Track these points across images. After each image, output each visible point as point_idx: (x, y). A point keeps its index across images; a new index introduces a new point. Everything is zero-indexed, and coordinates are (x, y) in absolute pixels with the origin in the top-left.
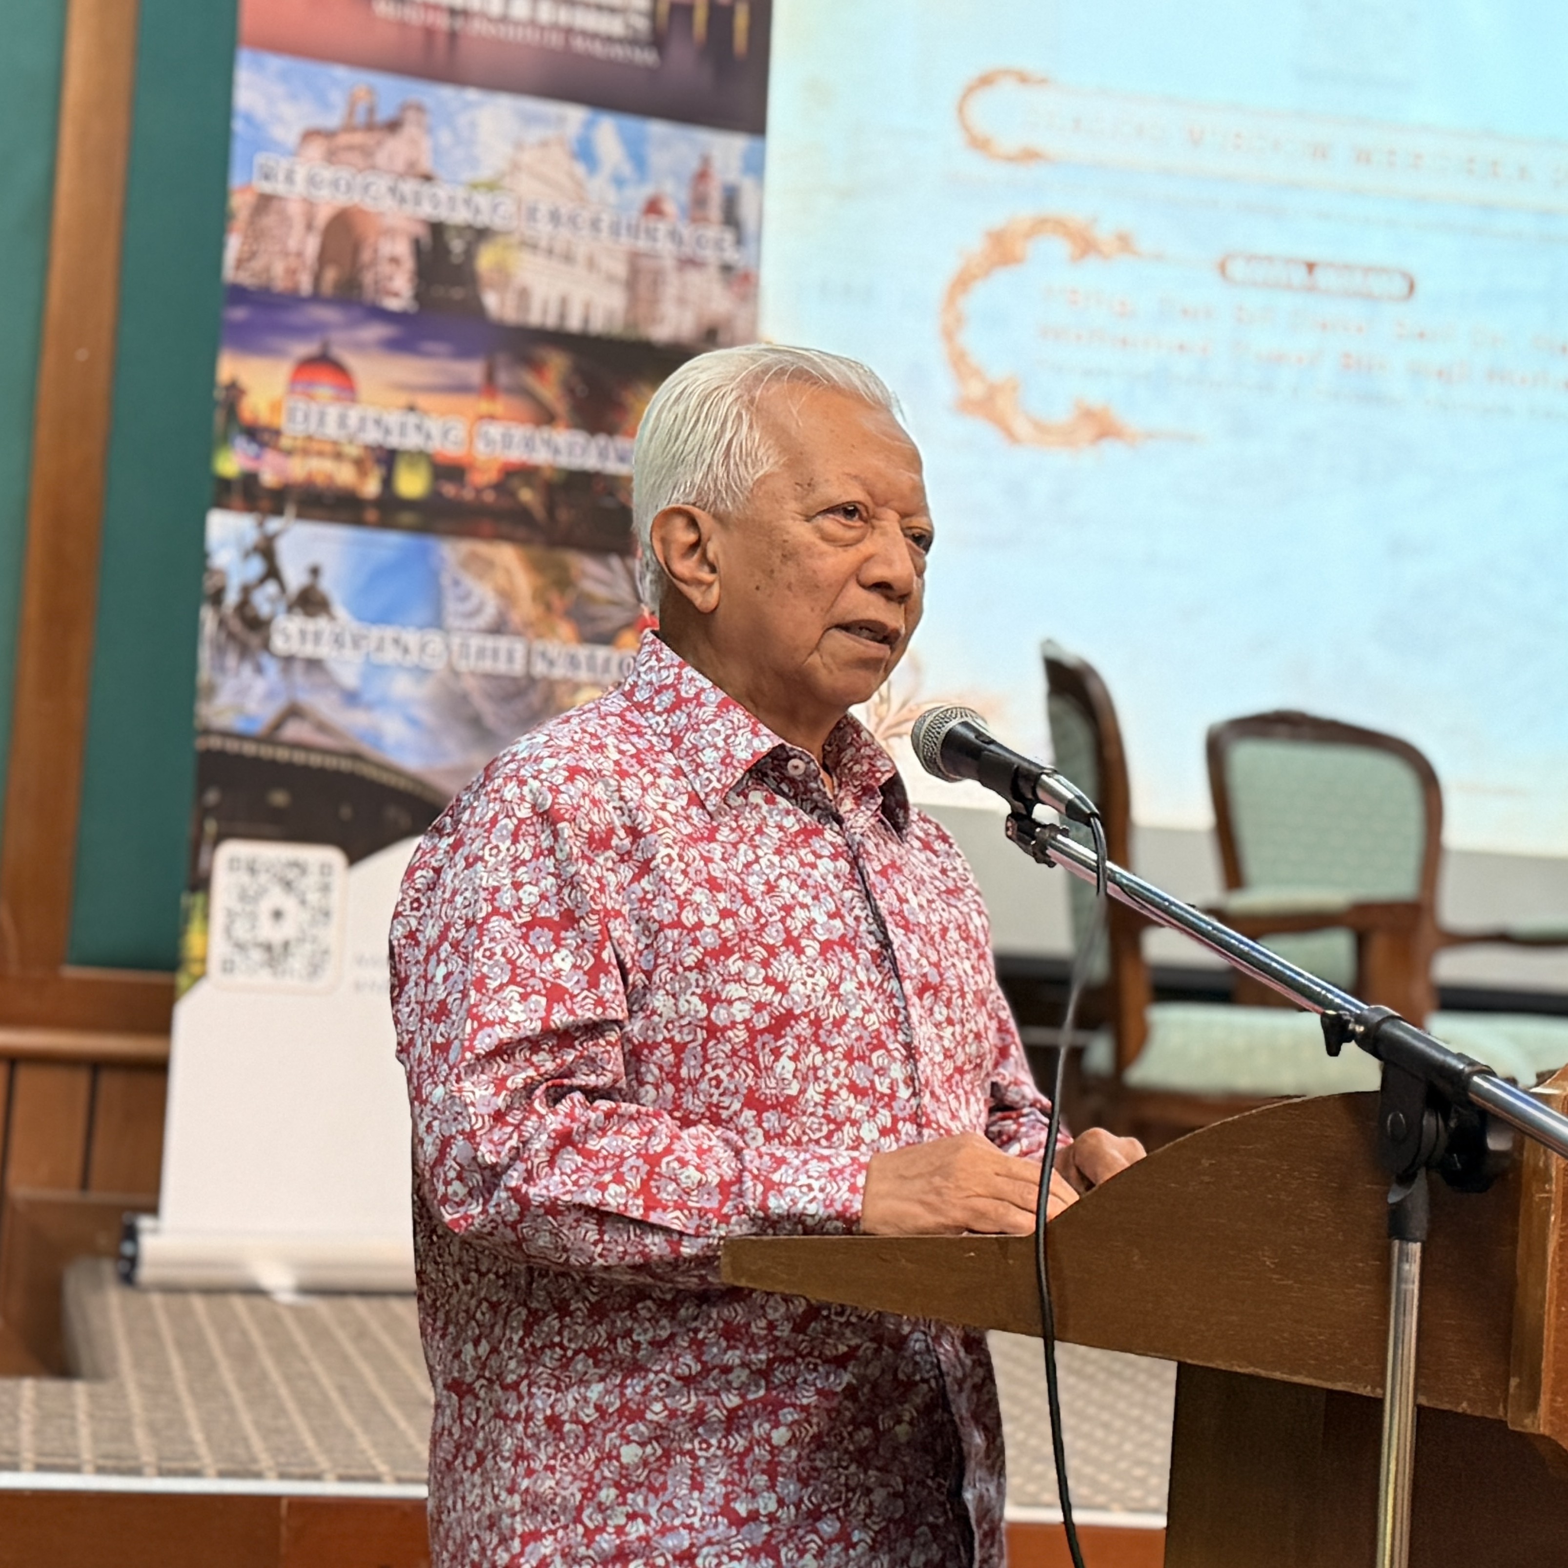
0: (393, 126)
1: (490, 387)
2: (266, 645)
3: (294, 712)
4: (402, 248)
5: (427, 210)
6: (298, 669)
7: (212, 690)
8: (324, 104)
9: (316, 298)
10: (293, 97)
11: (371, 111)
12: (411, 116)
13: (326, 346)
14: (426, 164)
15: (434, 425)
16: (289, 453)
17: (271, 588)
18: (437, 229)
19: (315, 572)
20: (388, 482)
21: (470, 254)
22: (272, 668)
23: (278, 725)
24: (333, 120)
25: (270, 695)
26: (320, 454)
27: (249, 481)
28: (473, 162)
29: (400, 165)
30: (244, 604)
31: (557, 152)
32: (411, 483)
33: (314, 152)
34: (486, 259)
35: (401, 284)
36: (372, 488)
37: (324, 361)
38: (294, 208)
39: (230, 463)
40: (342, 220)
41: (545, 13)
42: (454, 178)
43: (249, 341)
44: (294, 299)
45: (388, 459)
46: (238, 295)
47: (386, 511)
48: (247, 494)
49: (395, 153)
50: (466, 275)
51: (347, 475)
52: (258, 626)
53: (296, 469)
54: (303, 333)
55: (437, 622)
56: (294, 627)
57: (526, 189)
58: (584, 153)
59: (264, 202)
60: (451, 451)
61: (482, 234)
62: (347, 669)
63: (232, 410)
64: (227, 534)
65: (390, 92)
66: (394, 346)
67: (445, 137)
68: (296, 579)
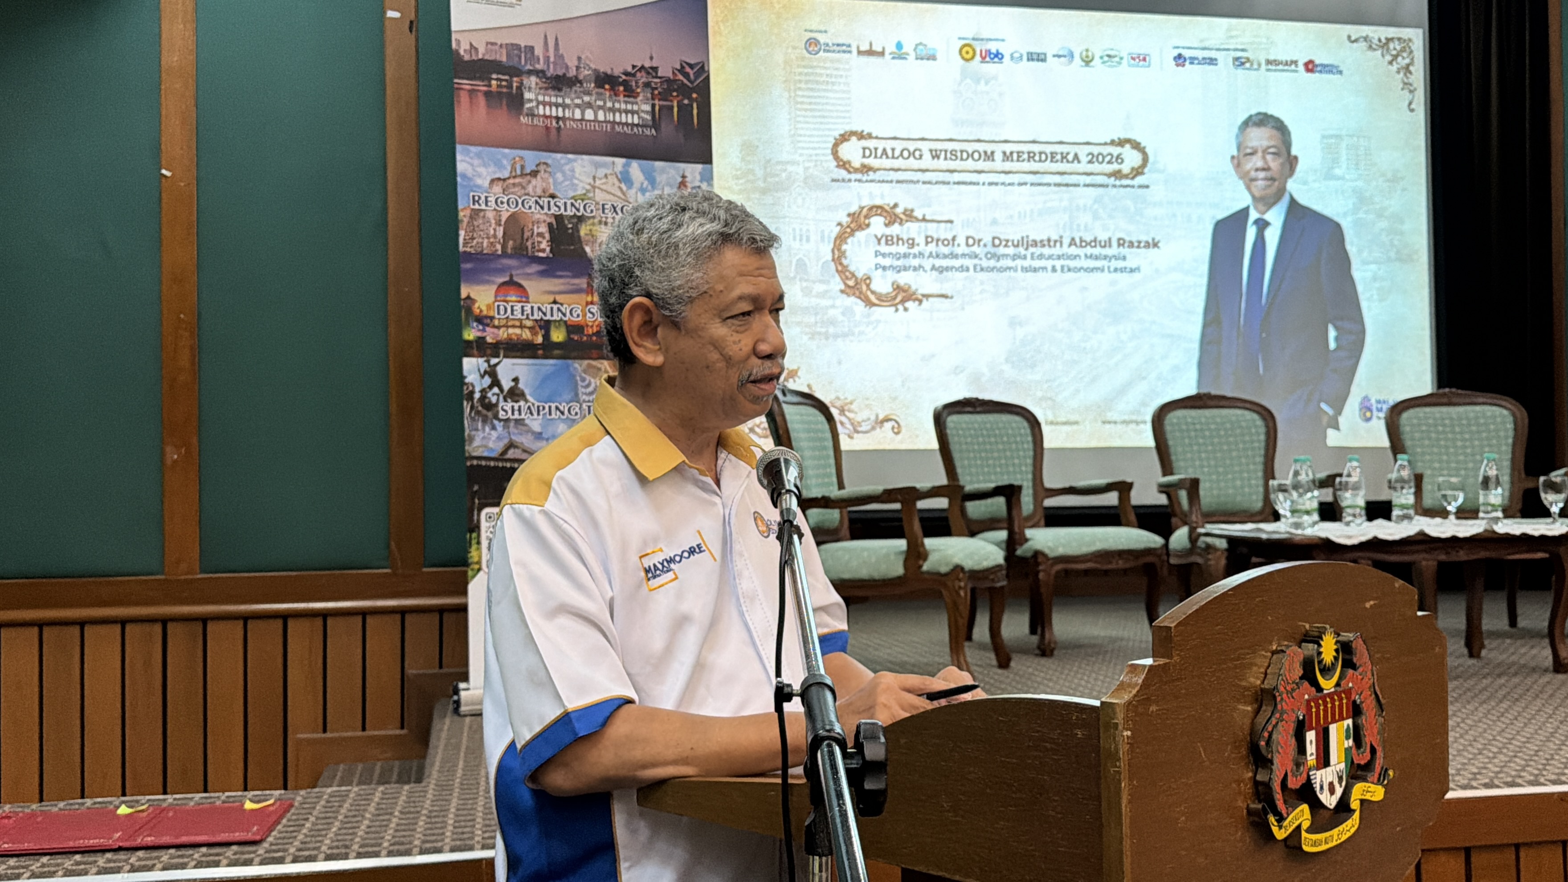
0: (534, 174)
2: (496, 417)
3: (511, 445)
4: (544, 229)
5: (554, 210)
6: (512, 424)
7: (471, 439)
8: (501, 167)
9: (505, 255)
10: (485, 165)
11: (522, 167)
12: (542, 168)
13: (511, 276)
14: (551, 191)
15: (565, 308)
16: (498, 327)
17: (496, 390)
18: (559, 218)
19: (516, 380)
20: (547, 336)
21: (576, 229)
22: (499, 425)
23: (505, 452)
24: (506, 174)
25: (499, 438)
26: (514, 326)
27: (481, 341)
28: (574, 186)
29: (539, 192)
30: (483, 397)
31: (613, 180)
32: (558, 336)
33: (497, 189)
34: (583, 231)
35: (544, 245)
36: (539, 339)
37: (512, 284)
38: (490, 215)
39: (470, 334)
40: (513, 217)
41: (601, 116)
42: (565, 194)
43: (475, 278)
44: (494, 256)
45: (545, 326)
46: (468, 257)
47: (547, 350)
48: (481, 348)
49: (536, 185)
50: (575, 239)
51: (526, 335)
52: (491, 407)
53: (503, 334)
54: (500, 271)
55: (576, 398)
56: (508, 406)
57: (600, 196)
58: (625, 178)
59: (475, 214)
60: (575, 319)
61: (581, 219)
62: (535, 424)
63: (469, 310)
64: (472, 367)
65: (531, 158)
66: (543, 274)
67: (559, 176)
68: (507, 384)
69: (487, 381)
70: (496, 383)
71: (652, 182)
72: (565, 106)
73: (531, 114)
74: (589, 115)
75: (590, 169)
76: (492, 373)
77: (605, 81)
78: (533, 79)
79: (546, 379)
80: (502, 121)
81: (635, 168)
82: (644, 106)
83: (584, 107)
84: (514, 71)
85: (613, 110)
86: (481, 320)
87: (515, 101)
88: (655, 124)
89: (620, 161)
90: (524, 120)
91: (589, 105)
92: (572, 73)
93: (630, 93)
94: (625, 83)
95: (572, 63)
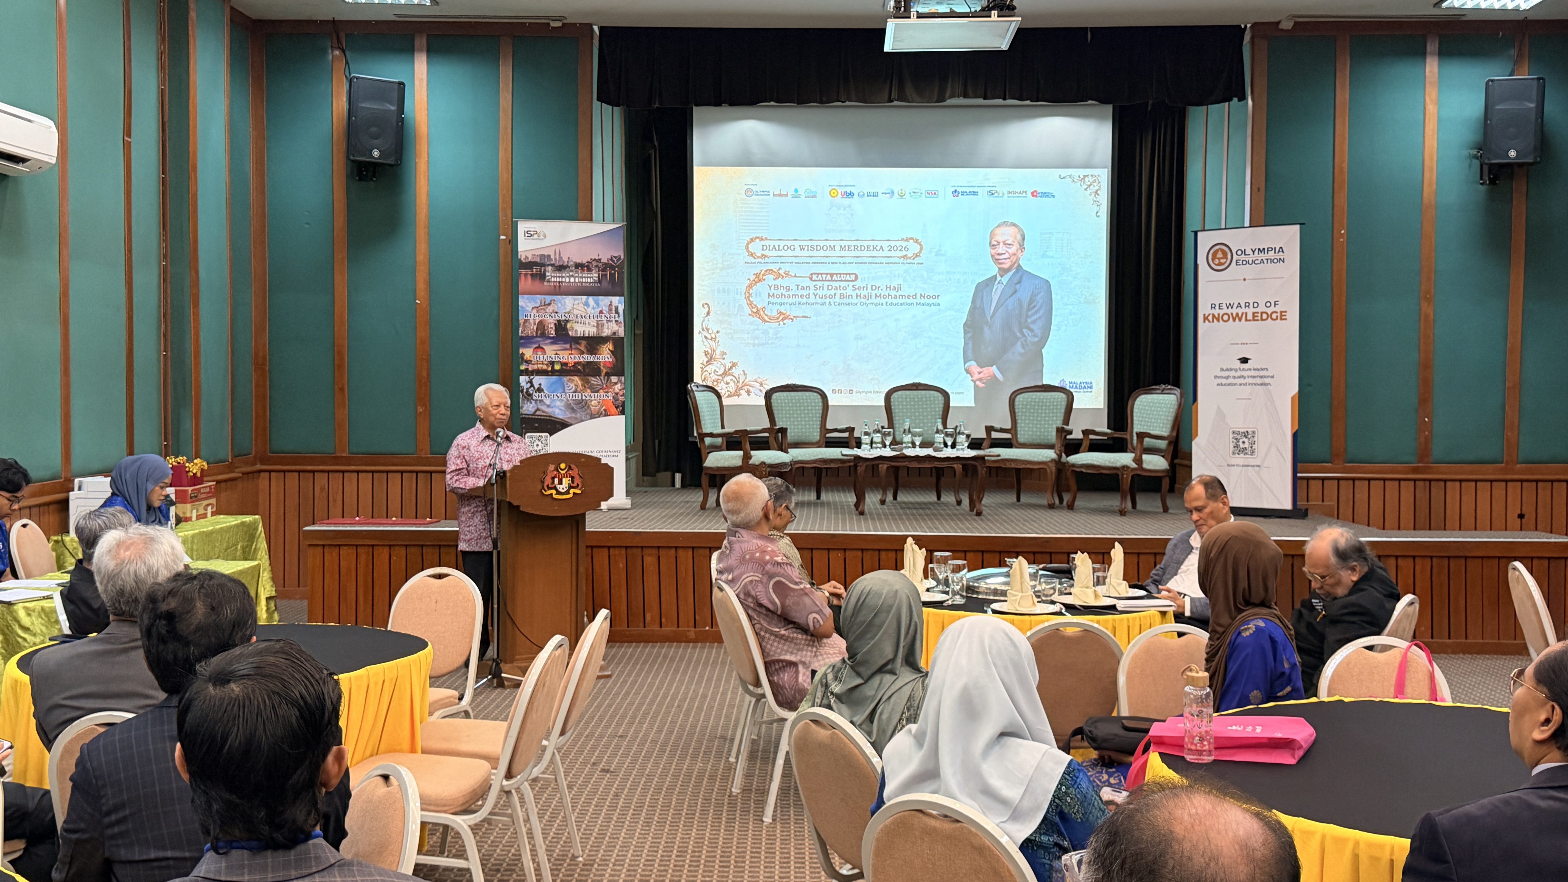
0: (549, 304)
1: (571, 348)
2: (532, 398)
3: (538, 410)
4: (553, 326)
5: (557, 318)
6: (538, 402)
7: (522, 407)
8: (536, 303)
9: (537, 336)
10: (530, 302)
11: (545, 302)
12: (553, 302)
13: (539, 344)
14: (556, 310)
15: (561, 356)
16: (534, 364)
17: (532, 388)
18: (559, 321)
19: (540, 385)
20: (553, 367)
21: (566, 325)
22: (533, 402)
23: (535, 412)
24: (538, 305)
25: (533, 407)
26: (540, 364)
27: (527, 369)
28: (565, 308)
29: (551, 311)
30: (527, 391)
31: (581, 305)
32: (557, 367)
33: (535, 311)
34: (569, 326)
35: (553, 332)
36: (550, 369)
37: (539, 347)
38: (532, 321)
39: (523, 367)
40: (541, 322)
41: (577, 280)
42: (562, 312)
43: (525, 346)
44: (533, 337)
45: (552, 363)
46: (522, 338)
47: (553, 372)
48: (527, 372)
49: (550, 309)
50: (565, 329)
51: (545, 367)
52: (530, 395)
53: (535, 367)
54: (535, 343)
55: (564, 392)
56: (537, 395)
57: (576, 312)
58: (587, 304)
59: (526, 321)
60: (564, 361)
61: (568, 321)
62: (547, 401)
63: (522, 358)
64: (523, 380)
65: (548, 298)
66: (552, 343)
67: (559, 305)
68: (536, 386)
69: (529, 385)
70: (532, 385)
71: (598, 305)
72: (562, 277)
73: (549, 281)
74: (572, 280)
75: (572, 301)
76: (531, 382)
77: (579, 266)
78: (550, 268)
79: (553, 384)
80: (537, 285)
81: (591, 300)
82: (595, 275)
83: (569, 277)
84: (543, 265)
85: (582, 277)
86: (528, 362)
87: (542, 277)
88: (600, 281)
89: (584, 297)
90: (545, 284)
91: (572, 276)
92: (566, 264)
93: (589, 270)
94: (588, 266)
95: (566, 260)
